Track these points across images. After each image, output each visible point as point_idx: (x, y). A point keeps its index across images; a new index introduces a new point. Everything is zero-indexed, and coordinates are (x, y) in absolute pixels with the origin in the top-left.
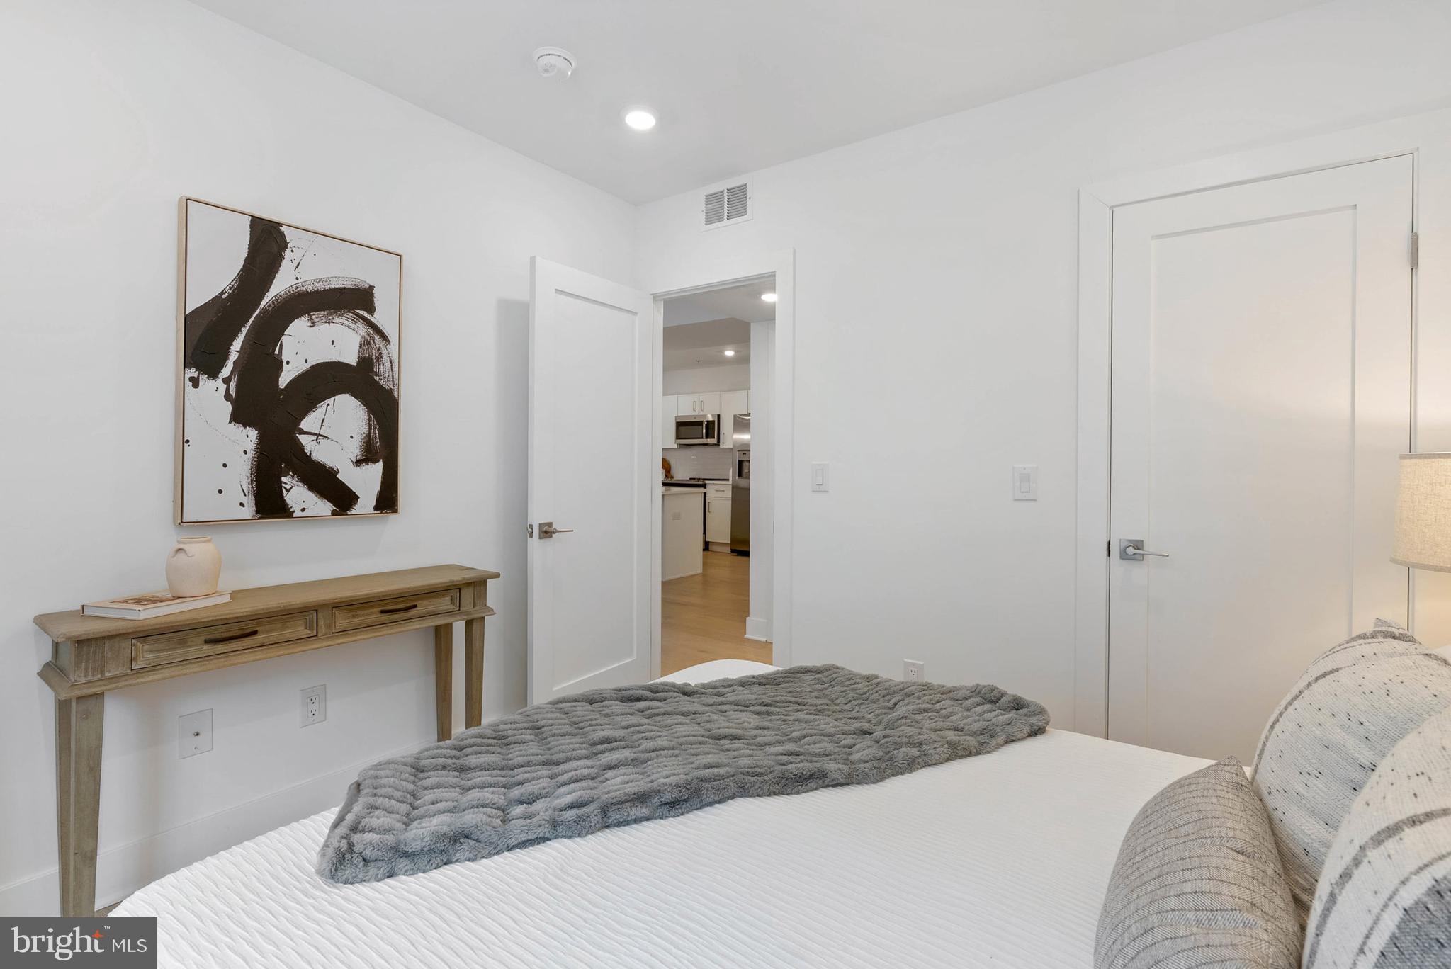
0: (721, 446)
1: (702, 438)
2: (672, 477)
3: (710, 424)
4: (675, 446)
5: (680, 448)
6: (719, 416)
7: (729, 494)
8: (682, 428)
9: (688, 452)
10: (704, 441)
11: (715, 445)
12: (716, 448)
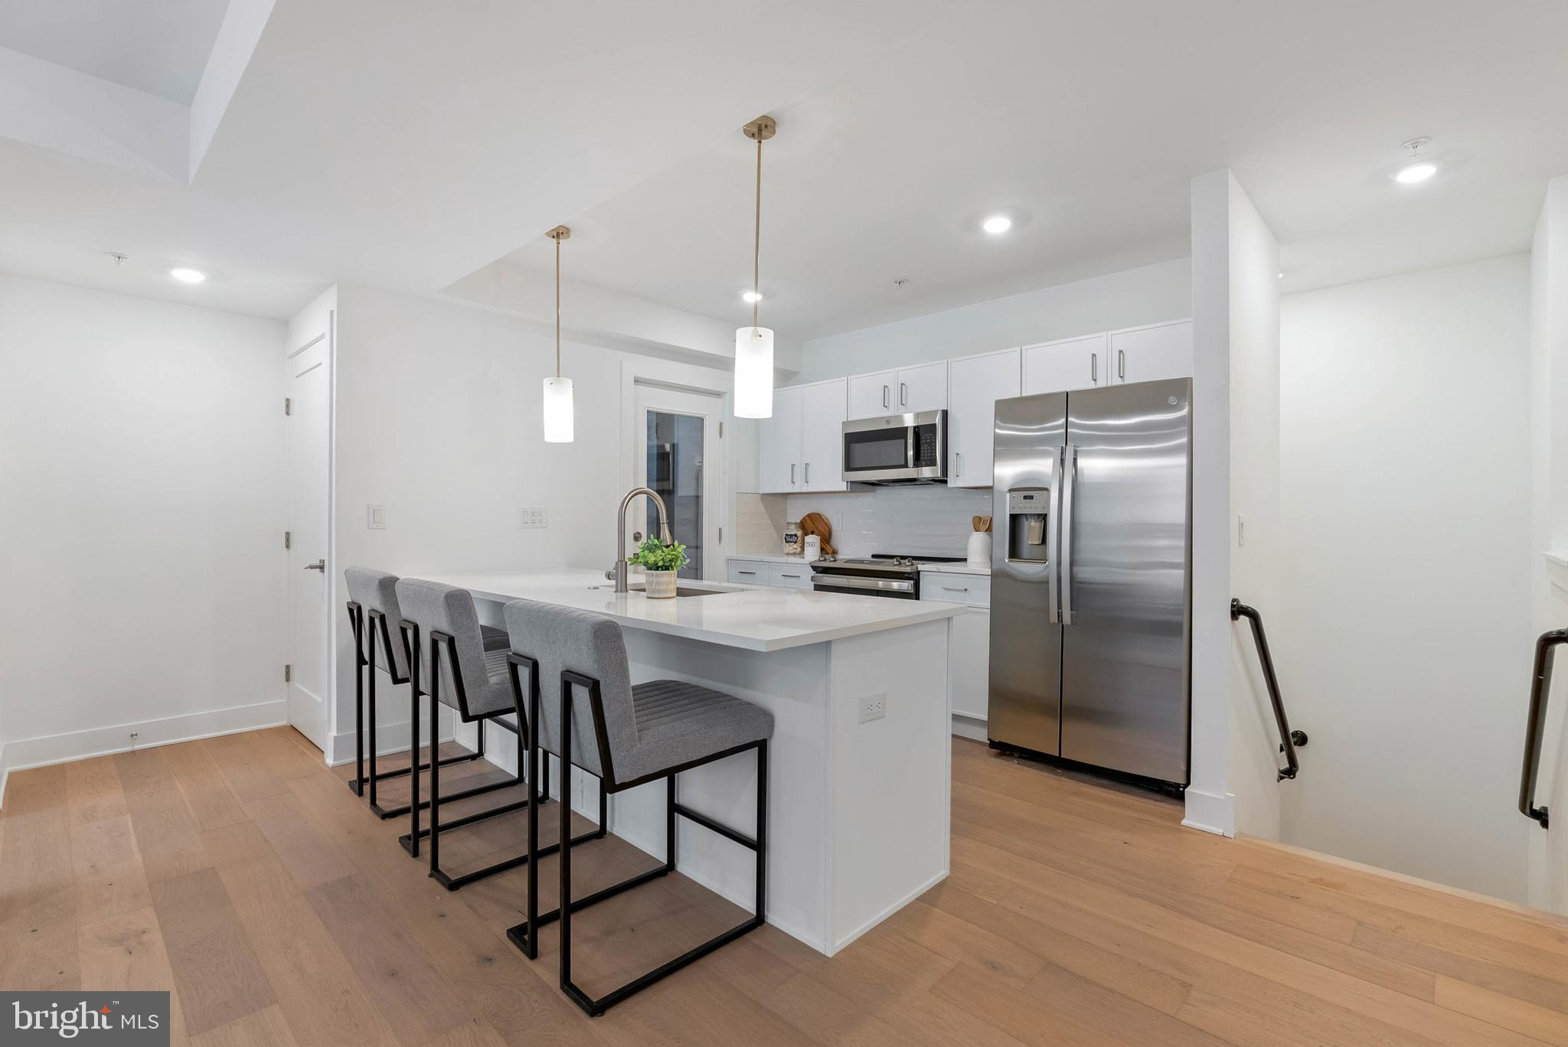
0: (952, 482)
1: (906, 466)
2: (835, 552)
3: (923, 436)
4: (843, 487)
5: (852, 491)
6: (945, 414)
7: (983, 599)
8: (858, 448)
9: (868, 500)
10: (910, 472)
11: (935, 481)
12: (938, 489)
